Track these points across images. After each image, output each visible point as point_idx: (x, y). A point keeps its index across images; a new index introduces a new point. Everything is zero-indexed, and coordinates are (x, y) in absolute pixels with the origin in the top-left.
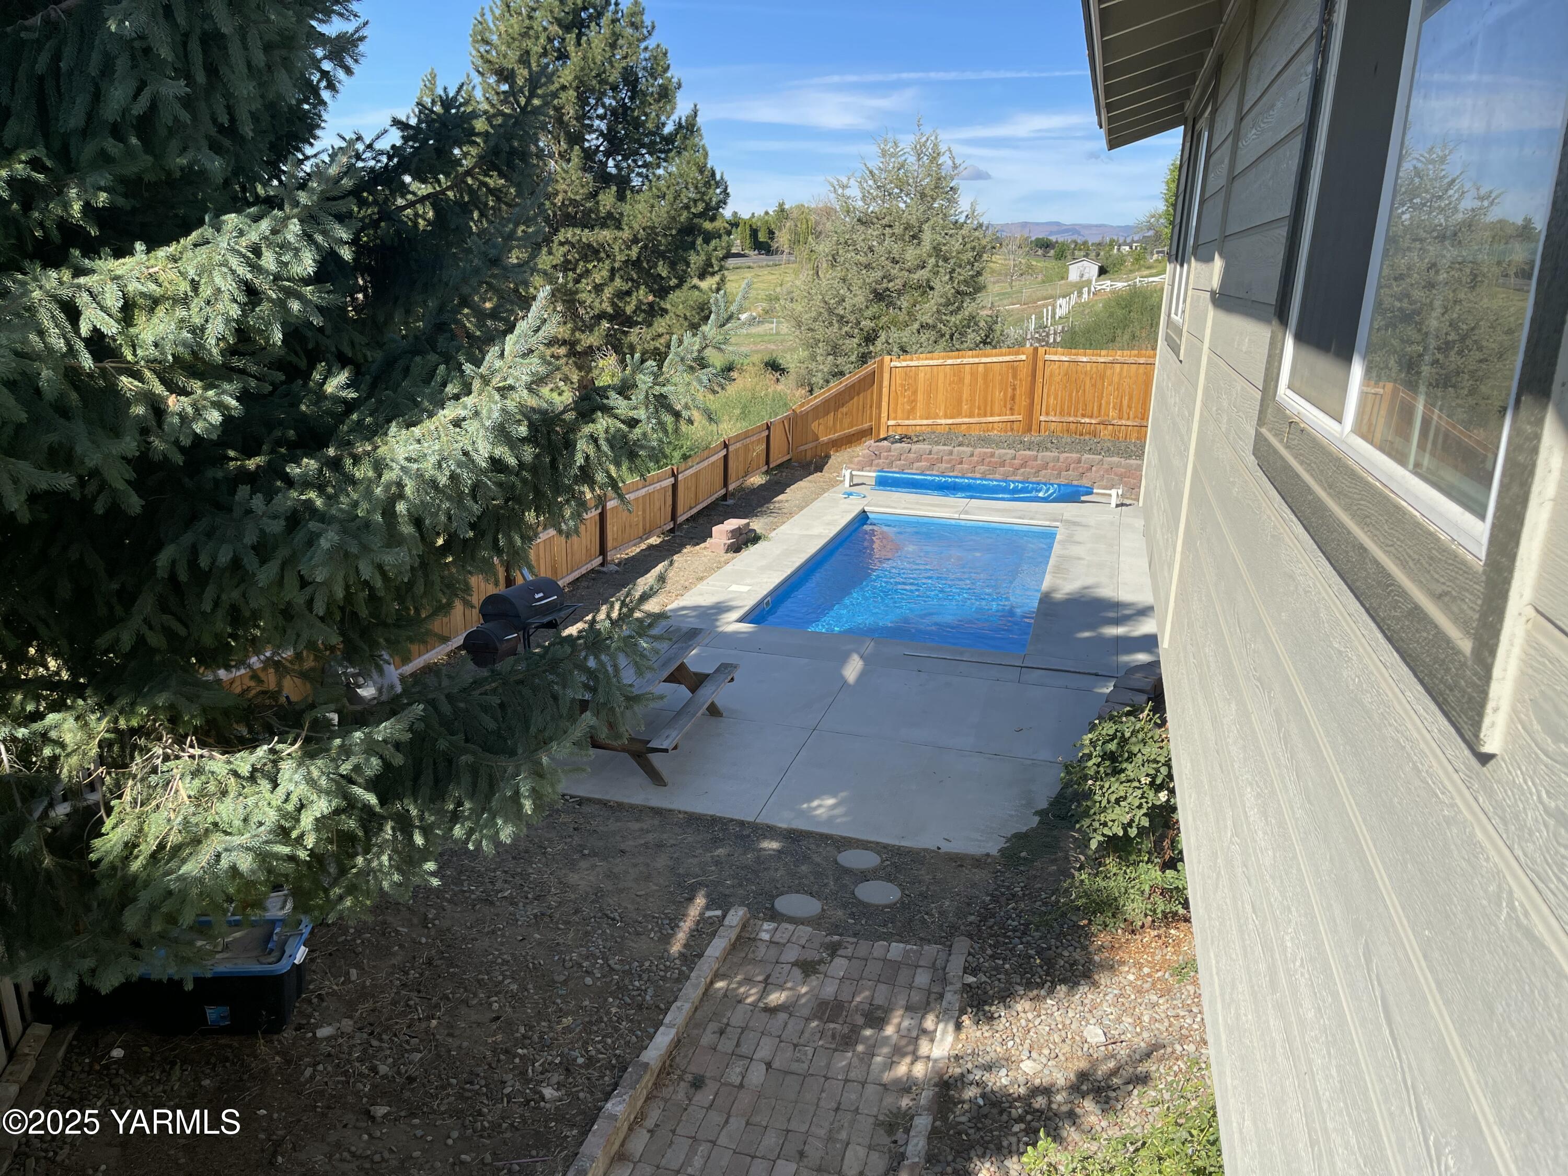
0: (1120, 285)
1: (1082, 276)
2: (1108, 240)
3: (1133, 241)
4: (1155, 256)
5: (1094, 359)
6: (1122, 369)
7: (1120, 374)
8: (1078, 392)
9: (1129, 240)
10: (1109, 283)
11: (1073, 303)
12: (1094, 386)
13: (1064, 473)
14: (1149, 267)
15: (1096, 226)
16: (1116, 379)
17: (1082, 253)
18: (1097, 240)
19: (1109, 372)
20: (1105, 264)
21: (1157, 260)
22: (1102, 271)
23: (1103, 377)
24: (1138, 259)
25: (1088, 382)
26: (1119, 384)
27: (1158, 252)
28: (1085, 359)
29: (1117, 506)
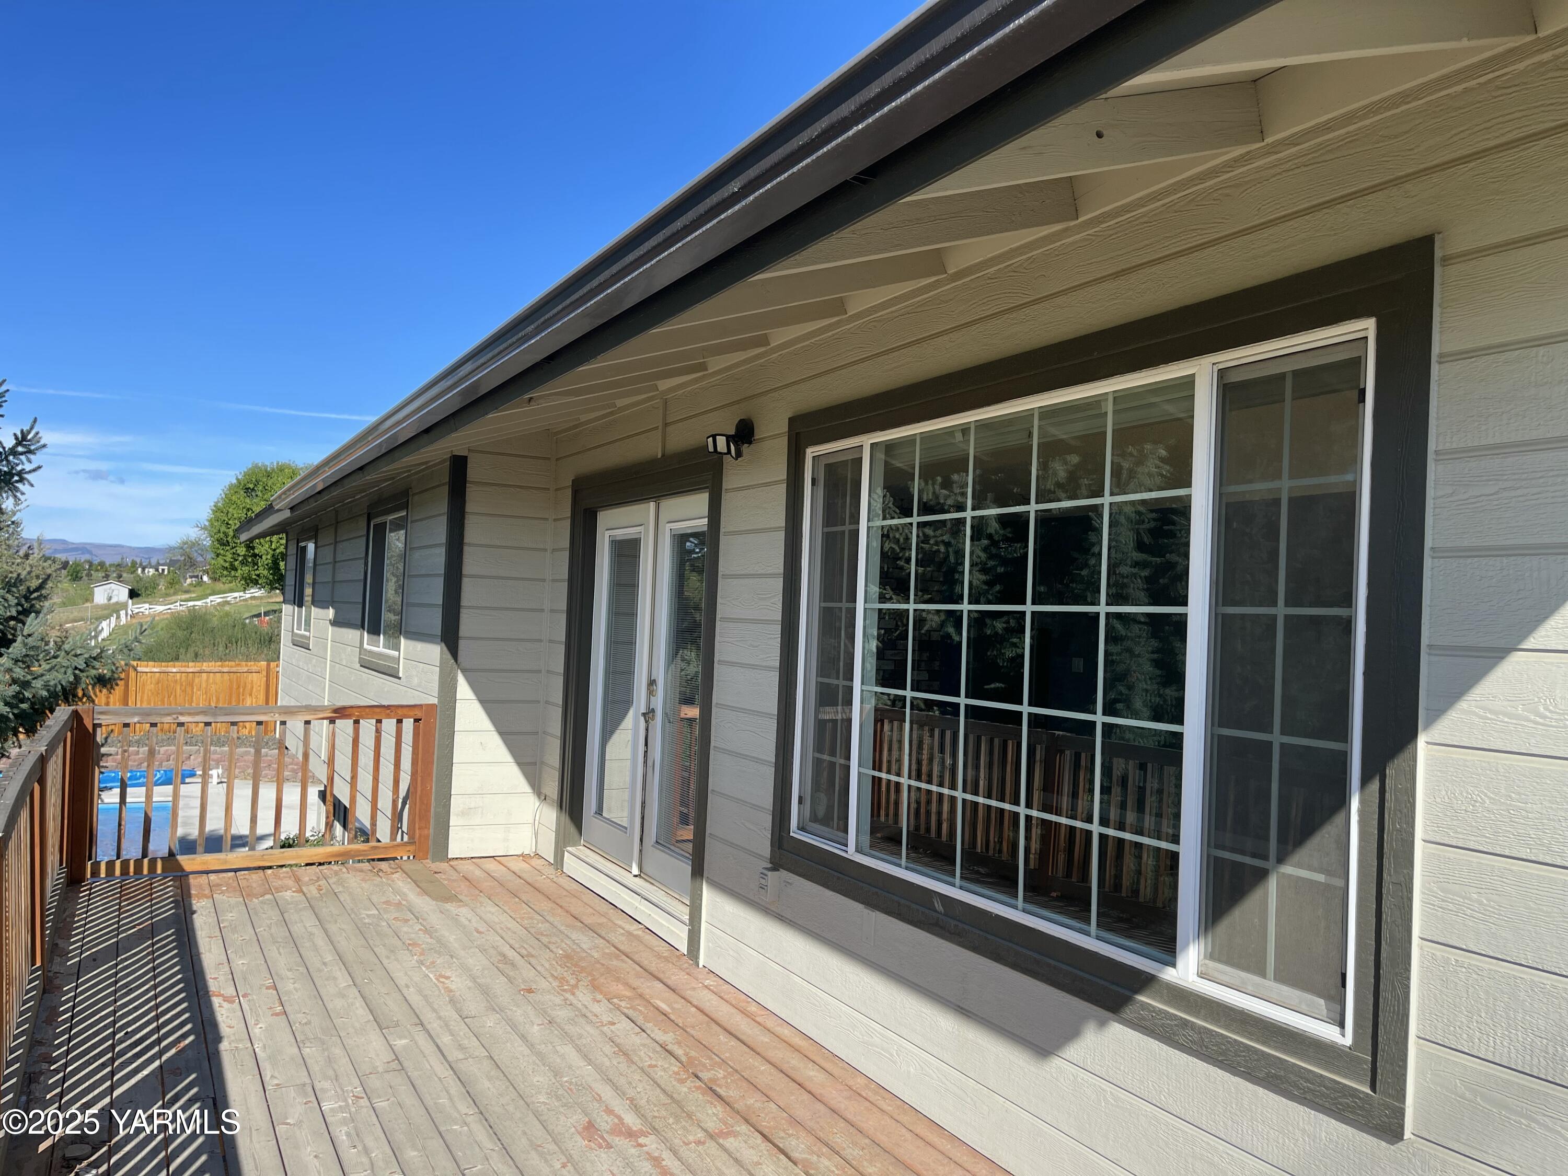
0: (160, 608)
1: (110, 598)
2: (129, 561)
3: (159, 564)
4: (189, 581)
5: (183, 669)
6: (208, 678)
7: (207, 681)
8: (169, 697)
9: (154, 562)
10: (147, 606)
11: (113, 625)
12: (184, 691)
13: (164, 764)
14: (187, 592)
15: (111, 546)
16: (204, 685)
17: (101, 574)
18: (117, 560)
19: (197, 680)
20: (136, 586)
21: (191, 584)
22: (133, 594)
23: (191, 685)
24: (172, 584)
25: (178, 688)
26: (206, 688)
27: (191, 577)
28: (174, 670)
29: (218, 783)
